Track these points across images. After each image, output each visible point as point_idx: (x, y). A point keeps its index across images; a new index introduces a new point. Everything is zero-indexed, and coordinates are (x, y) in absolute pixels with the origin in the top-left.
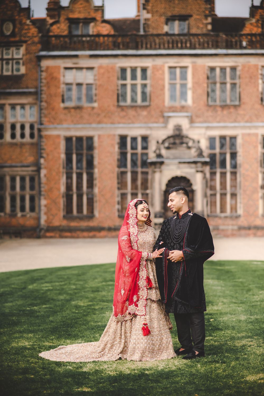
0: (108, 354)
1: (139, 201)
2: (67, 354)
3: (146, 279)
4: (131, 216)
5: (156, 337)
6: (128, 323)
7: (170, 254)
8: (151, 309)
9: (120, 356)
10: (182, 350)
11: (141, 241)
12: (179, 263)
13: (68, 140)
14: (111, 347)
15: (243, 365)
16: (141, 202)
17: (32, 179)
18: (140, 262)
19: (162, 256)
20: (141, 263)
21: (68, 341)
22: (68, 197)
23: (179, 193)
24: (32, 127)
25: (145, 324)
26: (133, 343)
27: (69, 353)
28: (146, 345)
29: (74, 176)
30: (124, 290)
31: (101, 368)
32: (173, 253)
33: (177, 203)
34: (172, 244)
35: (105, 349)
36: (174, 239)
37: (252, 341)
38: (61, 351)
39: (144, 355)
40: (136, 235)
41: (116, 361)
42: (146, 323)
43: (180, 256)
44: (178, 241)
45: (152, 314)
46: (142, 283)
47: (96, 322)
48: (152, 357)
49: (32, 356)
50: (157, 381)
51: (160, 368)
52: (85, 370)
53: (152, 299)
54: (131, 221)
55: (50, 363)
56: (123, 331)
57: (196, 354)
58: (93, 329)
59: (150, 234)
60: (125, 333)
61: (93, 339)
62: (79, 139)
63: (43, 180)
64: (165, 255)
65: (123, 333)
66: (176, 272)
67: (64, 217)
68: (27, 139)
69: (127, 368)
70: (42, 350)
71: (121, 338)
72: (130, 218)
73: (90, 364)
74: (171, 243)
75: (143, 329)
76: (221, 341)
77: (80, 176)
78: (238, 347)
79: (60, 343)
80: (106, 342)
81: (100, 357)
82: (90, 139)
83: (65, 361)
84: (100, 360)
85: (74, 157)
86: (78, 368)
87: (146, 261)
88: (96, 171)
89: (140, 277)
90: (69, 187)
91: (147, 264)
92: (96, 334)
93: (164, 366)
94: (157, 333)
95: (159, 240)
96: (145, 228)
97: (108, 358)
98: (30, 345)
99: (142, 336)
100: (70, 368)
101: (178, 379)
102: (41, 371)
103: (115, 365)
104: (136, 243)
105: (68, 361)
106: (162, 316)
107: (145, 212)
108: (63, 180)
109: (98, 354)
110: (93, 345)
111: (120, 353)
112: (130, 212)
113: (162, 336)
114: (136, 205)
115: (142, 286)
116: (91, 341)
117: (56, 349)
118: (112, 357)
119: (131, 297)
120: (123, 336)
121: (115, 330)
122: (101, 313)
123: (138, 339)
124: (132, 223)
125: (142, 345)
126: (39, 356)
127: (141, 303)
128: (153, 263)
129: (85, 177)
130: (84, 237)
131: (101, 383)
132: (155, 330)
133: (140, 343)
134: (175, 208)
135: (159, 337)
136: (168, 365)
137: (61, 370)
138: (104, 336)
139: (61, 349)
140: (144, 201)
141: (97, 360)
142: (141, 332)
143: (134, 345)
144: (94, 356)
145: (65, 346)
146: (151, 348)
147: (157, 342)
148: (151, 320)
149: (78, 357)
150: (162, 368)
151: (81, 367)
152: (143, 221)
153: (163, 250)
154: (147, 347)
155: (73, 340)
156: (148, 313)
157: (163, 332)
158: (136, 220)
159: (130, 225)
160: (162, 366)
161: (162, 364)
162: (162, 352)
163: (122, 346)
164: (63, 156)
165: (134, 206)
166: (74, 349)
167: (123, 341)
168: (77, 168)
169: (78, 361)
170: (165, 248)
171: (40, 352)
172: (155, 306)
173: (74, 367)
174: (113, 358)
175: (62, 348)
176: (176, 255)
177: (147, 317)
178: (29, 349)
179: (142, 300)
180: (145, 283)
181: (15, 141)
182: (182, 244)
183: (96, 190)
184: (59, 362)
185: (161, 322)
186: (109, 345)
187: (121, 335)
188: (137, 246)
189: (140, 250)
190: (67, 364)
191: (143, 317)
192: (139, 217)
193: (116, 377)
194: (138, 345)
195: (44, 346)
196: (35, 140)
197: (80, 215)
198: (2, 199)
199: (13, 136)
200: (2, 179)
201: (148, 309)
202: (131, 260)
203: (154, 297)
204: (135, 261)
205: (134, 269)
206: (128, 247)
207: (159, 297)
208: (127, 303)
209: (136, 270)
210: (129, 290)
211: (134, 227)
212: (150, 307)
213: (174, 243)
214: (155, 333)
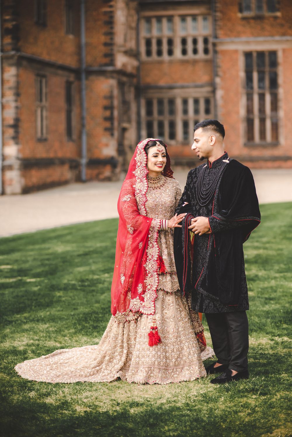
0: (106, 371)
1: (151, 142)
3: (157, 260)
4: (139, 164)
5: (172, 347)
6: (132, 323)
7: (192, 222)
8: (166, 304)
10: (217, 365)
11: (150, 202)
12: (205, 235)
13: (248, 55)
16: (154, 144)
17: (207, 102)
18: (148, 233)
19: (181, 226)
20: (149, 236)
22: (250, 122)
23: (207, 130)
24: (206, 41)
25: (153, 328)
26: (135, 357)
28: (153, 359)
29: (256, 98)
30: (124, 275)
32: (196, 221)
33: (203, 144)
34: (198, 207)
36: (200, 200)
39: (152, 375)
40: (144, 193)
42: (155, 325)
43: (206, 225)
44: (205, 202)
45: (165, 311)
46: (151, 266)
48: (166, 377)
53: (166, 290)
54: (139, 172)
56: (125, 336)
57: (233, 375)
59: (167, 191)
60: (129, 339)
62: (261, 54)
63: (220, 101)
64: (186, 223)
65: (125, 340)
66: (203, 249)
67: (245, 145)
68: (201, 55)
71: (122, 347)
72: (137, 167)
74: (196, 205)
75: (151, 335)
77: (262, 97)
81: (92, 375)
82: (273, 54)
84: (88, 381)
85: (255, 76)
87: (159, 232)
88: (281, 91)
89: (147, 257)
90: (250, 110)
91: (160, 237)
94: (173, 340)
95: (182, 201)
96: (162, 182)
104: (143, 206)
106: (183, 314)
107: (160, 159)
108: (243, 101)
111: (120, 370)
112: (137, 159)
113: (182, 345)
114: (146, 149)
115: (151, 271)
118: (108, 376)
119: (133, 287)
120: (125, 345)
121: (115, 335)
123: (143, 349)
124: (139, 175)
125: (147, 359)
126: (15, 368)
127: (148, 295)
128: (170, 236)
129: (268, 98)
130: (268, 168)
132: (171, 336)
133: (145, 357)
134: (202, 152)
135: (177, 346)
138: (103, 343)
140: (160, 141)
142: (147, 340)
143: (138, 359)
146: (162, 364)
147: (173, 354)
148: (163, 320)
152: (157, 172)
153: (183, 215)
154: (156, 362)
156: (159, 311)
157: (183, 338)
158: (146, 172)
159: (137, 177)
162: (182, 368)
163: (123, 359)
164: (242, 74)
165: (143, 150)
167: (125, 351)
168: (260, 87)
170: (186, 214)
172: (170, 299)
174: (109, 378)
176: (200, 224)
177: (158, 316)
179: (150, 292)
180: (156, 267)
181: (186, 58)
182: (210, 207)
183: (281, 113)
185: (181, 323)
188: (146, 210)
189: (150, 216)
191: (150, 317)
192: (151, 166)
194: (143, 359)
196: (210, 56)
197: (263, 143)
198: (172, 125)
199: (184, 52)
200: (172, 102)
201: (158, 305)
202: (135, 231)
203: (168, 287)
204: (140, 232)
205: (138, 245)
206: (133, 212)
207: (177, 286)
208: (130, 294)
209: (141, 245)
210: (131, 276)
211: (141, 181)
212: (163, 300)
213: (199, 205)
214: (170, 341)
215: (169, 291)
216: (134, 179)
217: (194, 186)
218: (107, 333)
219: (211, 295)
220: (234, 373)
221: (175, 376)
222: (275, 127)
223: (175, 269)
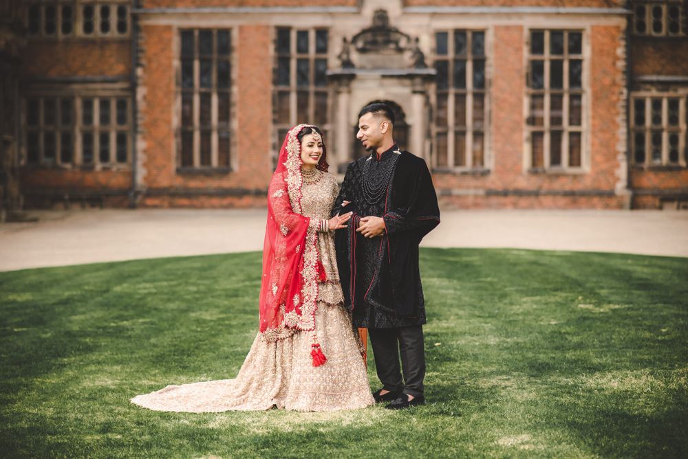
0: (254, 400)
1: (305, 129)
2: (180, 399)
3: (315, 267)
4: (291, 154)
5: (338, 369)
6: (286, 343)
7: (361, 222)
8: (328, 319)
9: (274, 402)
10: (384, 392)
11: (306, 199)
12: (376, 238)
13: (186, 34)
14: (259, 388)
16: (309, 131)
17: (122, 105)
18: (305, 235)
19: (346, 226)
20: (307, 238)
21: (183, 378)
22: (185, 136)
23: (378, 115)
24: (121, 12)
25: (314, 346)
26: (295, 381)
27: (185, 397)
28: (318, 383)
29: (196, 100)
30: (277, 285)
31: (241, 422)
32: (366, 221)
33: (373, 132)
34: (365, 206)
35: (248, 391)
36: (368, 198)
37: (509, 379)
38: (169, 394)
39: (317, 402)
40: (299, 188)
41: (267, 410)
42: (317, 343)
43: (380, 226)
44: (375, 200)
45: (328, 327)
46: (309, 273)
47: (232, 346)
49: (119, 403)
50: (339, 445)
51: (345, 424)
52: (212, 425)
53: (327, 301)
54: (291, 164)
55: (150, 414)
56: (278, 358)
57: (409, 400)
58: (227, 358)
59: (324, 187)
60: (282, 362)
61: (226, 375)
62: (206, 33)
63: (142, 105)
64: (354, 224)
65: (278, 363)
66: (373, 254)
67: (178, 171)
68: (114, 33)
69: (286, 423)
70: (135, 393)
71: (275, 371)
72: (288, 158)
73: (221, 416)
74: (363, 203)
75: (314, 354)
76: (453, 378)
77: (205, 99)
78: (484, 389)
79: (168, 380)
80: (249, 378)
81: (239, 405)
82: (225, 33)
83: (177, 410)
84: (238, 410)
85: (196, 65)
86: (200, 422)
88: (235, 89)
89: (304, 262)
90: (186, 119)
91: (318, 240)
92: (233, 366)
93: (353, 419)
94: (339, 361)
95: (340, 199)
96: (317, 177)
97: (253, 405)
98: (116, 385)
99: (312, 368)
100: (187, 422)
101: (376, 442)
102: (135, 428)
103: (265, 419)
104: (298, 203)
105: (182, 411)
107: (316, 149)
108: (177, 105)
109: (235, 399)
110: (226, 385)
111: (275, 397)
112: (289, 148)
113: (349, 367)
114: (300, 137)
115: (309, 279)
116: (223, 378)
117: (160, 391)
118: (261, 405)
119: (289, 298)
120: (279, 368)
121: (264, 357)
122: (242, 332)
123: (305, 372)
124: (292, 167)
125: (311, 383)
126: (131, 402)
127: (307, 308)
128: (330, 239)
129: (215, 100)
130: (213, 207)
131: (240, 448)
132: (336, 356)
133: (308, 380)
134: (371, 141)
135: (344, 368)
136: (360, 419)
137: (169, 426)
138: (246, 368)
139: (170, 390)
141: (233, 409)
142: (310, 360)
143: (298, 383)
144: (228, 402)
145: (178, 386)
146: (328, 389)
148: (327, 338)
149: (199, 403)
150: (349, 423)
151: (205, 421)
152: (311, 165)
153: (348, 215)
154: (321, 386)
155: (191, 376)
156: (321, 326)
157: (350, 358)
158: (300, 163)
159: (289, 170)
160: (348, 419)
161: (348, 417)
162: (350, 394)
163: (278, 385)
164: (176, 63)
165: (295, 138)
166: (193, 391)
167: (280, 376)
168: (202, 84)
169: (200, 411)
170: (351, 213)
171: (133, 395)
172: (334, 313)
173: (193, 422)
174: (262, 407)
175: (173, 389)
176: (372, 224)
178: (113, 391)
179: (309, 303)
180: (315, 273)
181: (91, 36)
182: (382, 205)
183: (235, 124)
185: (347, 341)
186: (255, 385)
187: (275, 366)
188: (301, 208)
189: (305, 215)
190: (181, 416)
192: (304, 157)
193: (266, 437)
194: (305, 383)
195: (140, 386)
196: (127, 35)
198: (68, 140)
199: (88, 28)
200: (68, 104)
201: (319, 319)
202: (289, 232)
203: (330, 298)
204: (296, 234)
205: (295, 249)
206: (286, 210)
207: (340, 297)
208: (283, 308)
209: (298, 249)
210: (286, 286)
211: (294, 174)
212: (325, 315)
213: (367, 203)
214: (336, 362)
215: (331, 303)
216: (285, 173)
217: (357, 181)
218: (251, 356)
219: (384, 307)
220: (411, 398)
221: (343, 402)
222: (225, 144)
223: (338, 277)
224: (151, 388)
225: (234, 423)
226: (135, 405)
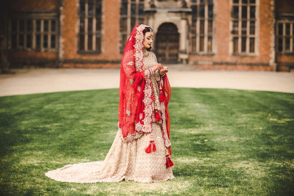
2: (72, 174)
3: (151, 97)
15: (246, 190)
17: (53, 23)
21: (74, 160)
22: (81, 36)
25: (151, 142)
27: (75, 173)
29: (86, 21)
31: (106, 190)
37: (248, 163)
38: (66, 171)
40: (141, 60)
41: (119, 182)
42: (153, 140)
46: (147, 101)
47: (101, 140)
49: (38, 176)
51: (163, 192)
52: (88, 192)
55: (55, 183)
58: (98, 147)
60: (130, 156)
61: (97, 158)
63: (62, 23)
67: (78, 52)
69: (131, 191)
70: (48, 169)
72: (136, 43)
73: (94, 185)
76: (218, 162)
77: (90, 21)
78: (236, 169)
79: (66, 161)
81: (104, 179)
83: (70, 181)
84: (104, 181)
85: (87, 6)
86: (82, 190)
88: (103, 17)
89: (145, 95)
90: (82, 29)
92: (101, 153)
97: (112, 179)
98: (38, 163)
100: (74, 189)
103: (118, 188)
104: (141, 69)
105: (72, 182)
108: (78, 23)
110: (98, 165)
112: (137, 37)
115: (148, 104)
116: (96, 160)
117: (62, 168)
120: (128, 159)
122: (106, 132)
124: (138, 48)
126: (45, 175)
127: (147, 120)
129: (94, 22)
130: (93, 68)
136: (172, 189)
137: (65, 192)
139: (67, 168)
141: (101, 181)
145: (71, 165)
149: (82, 177)
150: (166, 192)
151: (85, 189)
155: (79, 159)
158: (142, 46)
159: (136, 50)
160: (165, 189)
161: (165, 187)
164: (78, 5)
166: (79, 168)
168: (89, 14)
169: (82, 182)
171: (46, 171)
173: (78, 189)
174: (117, 179)
175: (68, 167)
178: (36, 167)
179: (147, 118)
183: (103, 32)
184: (63, 182)
190: (72, 185)
195: (51, 164)
197: (90, 51)
198: (30, 38)
200: (30, 22)
211: (139, 52)
222: (99, 41)
224: (57, 166)
225: (101, 191)
226: (47, 177)
